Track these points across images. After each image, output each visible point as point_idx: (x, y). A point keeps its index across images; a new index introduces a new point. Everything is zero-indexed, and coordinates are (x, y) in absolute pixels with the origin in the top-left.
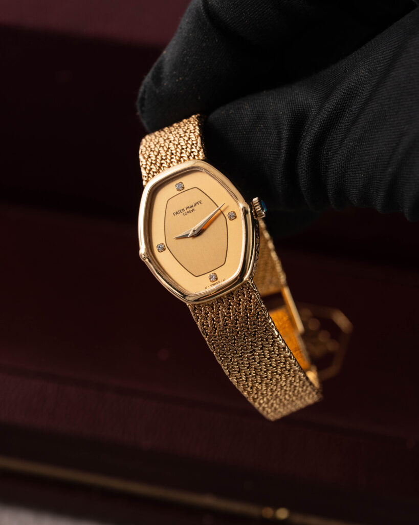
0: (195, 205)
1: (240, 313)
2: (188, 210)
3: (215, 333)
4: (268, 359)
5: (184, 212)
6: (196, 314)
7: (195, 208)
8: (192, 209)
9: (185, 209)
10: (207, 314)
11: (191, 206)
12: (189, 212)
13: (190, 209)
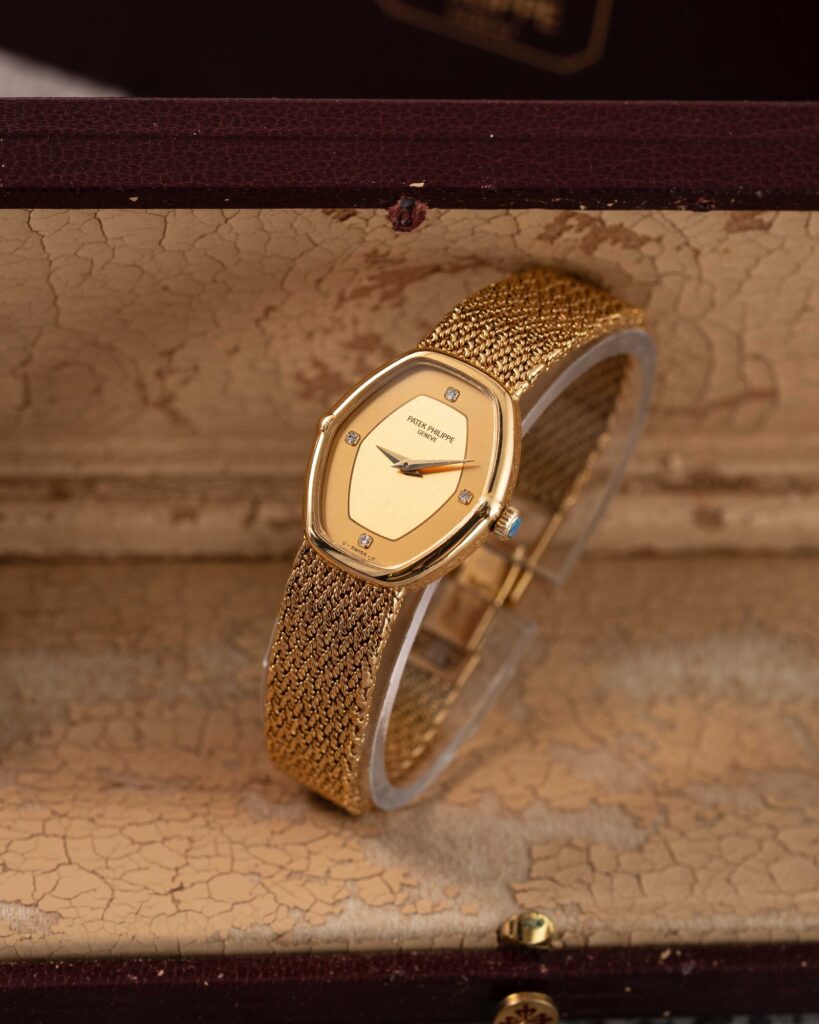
0: (443, 435)
1: (349, 615)
2: (429, 432)
3: (299, 603)
4: (331, 699)
5: (422, 429)
6: (303, 558)
7: (439, 439)
8: (434, 436)
9: (427, 427)
10: (313, 573)
11: (437, 432)
12: (427, 436)
13: (432, 434)
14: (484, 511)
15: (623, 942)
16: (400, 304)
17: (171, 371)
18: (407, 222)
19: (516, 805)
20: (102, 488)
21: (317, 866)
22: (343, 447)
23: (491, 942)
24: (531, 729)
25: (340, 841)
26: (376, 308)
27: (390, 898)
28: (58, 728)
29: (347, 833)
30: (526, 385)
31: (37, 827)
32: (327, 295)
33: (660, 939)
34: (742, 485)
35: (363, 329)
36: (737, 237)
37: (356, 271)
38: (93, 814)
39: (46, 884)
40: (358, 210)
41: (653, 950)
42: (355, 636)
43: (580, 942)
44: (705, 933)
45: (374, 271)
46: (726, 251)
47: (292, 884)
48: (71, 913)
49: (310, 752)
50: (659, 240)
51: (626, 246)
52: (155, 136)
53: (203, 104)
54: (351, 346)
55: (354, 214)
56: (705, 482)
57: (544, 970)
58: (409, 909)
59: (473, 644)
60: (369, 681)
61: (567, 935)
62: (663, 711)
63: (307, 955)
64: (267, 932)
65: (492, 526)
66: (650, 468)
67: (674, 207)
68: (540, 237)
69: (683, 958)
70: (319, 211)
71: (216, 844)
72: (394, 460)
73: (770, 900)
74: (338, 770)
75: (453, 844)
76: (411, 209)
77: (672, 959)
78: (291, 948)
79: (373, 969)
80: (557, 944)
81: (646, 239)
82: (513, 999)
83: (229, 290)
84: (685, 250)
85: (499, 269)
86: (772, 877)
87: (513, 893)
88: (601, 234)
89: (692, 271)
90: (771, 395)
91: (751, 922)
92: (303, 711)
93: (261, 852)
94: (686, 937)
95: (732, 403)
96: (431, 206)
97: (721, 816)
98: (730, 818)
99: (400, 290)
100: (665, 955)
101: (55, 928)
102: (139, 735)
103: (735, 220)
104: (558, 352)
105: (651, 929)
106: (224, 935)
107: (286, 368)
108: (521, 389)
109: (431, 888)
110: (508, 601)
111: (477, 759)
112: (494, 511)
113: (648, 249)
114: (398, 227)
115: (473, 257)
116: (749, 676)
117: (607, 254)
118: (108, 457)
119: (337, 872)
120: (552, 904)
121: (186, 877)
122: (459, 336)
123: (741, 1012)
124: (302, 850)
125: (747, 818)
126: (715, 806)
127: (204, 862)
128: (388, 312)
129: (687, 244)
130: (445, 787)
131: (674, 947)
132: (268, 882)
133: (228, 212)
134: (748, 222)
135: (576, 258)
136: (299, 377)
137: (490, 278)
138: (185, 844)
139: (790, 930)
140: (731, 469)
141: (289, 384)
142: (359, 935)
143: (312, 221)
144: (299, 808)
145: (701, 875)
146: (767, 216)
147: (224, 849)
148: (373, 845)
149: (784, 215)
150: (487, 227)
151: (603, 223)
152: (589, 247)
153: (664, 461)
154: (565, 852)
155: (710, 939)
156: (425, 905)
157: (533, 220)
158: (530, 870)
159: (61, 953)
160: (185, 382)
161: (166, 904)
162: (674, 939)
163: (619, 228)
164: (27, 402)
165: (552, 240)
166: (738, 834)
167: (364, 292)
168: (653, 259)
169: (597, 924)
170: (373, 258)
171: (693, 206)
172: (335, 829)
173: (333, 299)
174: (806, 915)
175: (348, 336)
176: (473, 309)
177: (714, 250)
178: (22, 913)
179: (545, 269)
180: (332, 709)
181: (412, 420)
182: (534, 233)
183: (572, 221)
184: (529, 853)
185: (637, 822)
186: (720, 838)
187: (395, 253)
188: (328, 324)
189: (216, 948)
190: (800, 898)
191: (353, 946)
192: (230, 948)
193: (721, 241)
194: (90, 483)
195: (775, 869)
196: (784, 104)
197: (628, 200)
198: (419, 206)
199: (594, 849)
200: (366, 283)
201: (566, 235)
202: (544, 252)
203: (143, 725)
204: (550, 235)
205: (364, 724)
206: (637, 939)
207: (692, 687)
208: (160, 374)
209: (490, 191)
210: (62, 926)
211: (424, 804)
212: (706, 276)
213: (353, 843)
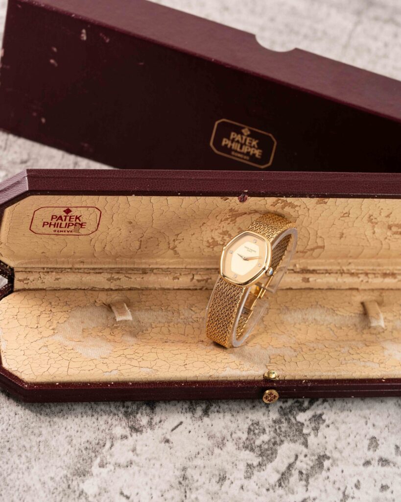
1: (232, 294)
3: (219, 292)
4: (225, 316)
5: (248, 249)
6: (220, 280)
7: (252, 252)
10: (222, 284)
11: (252, 250)
12: (249, 251)
13: (251, 250)
14: (264, 269)
15: (293, 378)
16: (235, 223)
17: (177, 240)
18: (243, 200)
19: (265, 346)
20: (155, 271)
21: (219, 360)
22: (229, 254)
23: (261, 378)
24: (266, 329)
25: (223, 354)
26: (229, 224)
27: (237, 367)
28: (149, 329)
29: (225, 353)
30: (273, 239)
31: (149, 351)
32: (218, 220)
33: (302, 378)
34: (313, 272)
35: (224, 230)
36: (319, 205)
37: (226, 214)
38: (162, 348)
39: (153, 363)
40: (229, 197)
41: (301, 381)
42: (233, 300)
43: (283, 378)
44: (313, 376)
45: (230, 214)
46: (316, 209)
47: (213, 364)
48: (160, 370)
49: (218, 330)
50: (300, 206)
51: (292, 208)
52: (183, 179)
53: (194, 172)
54: (221, 234)
55: (228, 199)
56: (304, 271)
57: (275, 384)
58: (242, 370)
59: (251, 309)
60: (236, 311)
61: (280, 376)
62: (298, 326)
63: (217, 381)
64: (208, 375)
65: (266, 272)
66: (291, 267)
67: (306, 197)
68: (271, 205)
69: (308, 382)
70: (220, 197)
71: (193, 354)
72: (242, 257)
73: (328, 368)
74: (225, 334)
75: (251, 355)
76: (244, 197)
77: (306, 382)
78: (213, 379)
79: (234, 384)
80: (278, 379)
81: (297, 206)
82: (267, 392)
83: (195, 218)
84: (306, 209)
85: (260, 214)
86: (329, 363)
87: (267, 366)
88: (286, 204)
89: (307, 214)
90: (323, 247)
91: (324, 374)
92: (218, 319)
93: (205, 357)
94: (309, 377)
95: (313, 250)
96: (249, 196)
97: (315, 349)
98: (317, 350)
99: (236, 219)
100: (304, 381)
101: (157, 373)
102: (169, 331)
103: (319, 201)
104: (279, 231)
105: (300, 375)
106: (198, 375)
107: (205, 239)
108: (272, 239)
109: (247, 365)
110: (260, 297)
111: (254, 336)
112: (267, 268)
113: (297, 209)
114: (240, 201)
115: (255, 210)
116: (318, 318)
117: (287, 209)
118: (157, 263)
119: (223, 361)
120: (276, 369)
121: (187, 362)
122: (256, 228)
123: (321, 397)
124: (215, 356)
125: (322, 350)
126: (313, 347)
127: (191, 359)
128: (232, 225)
129: (307, 207)
130: (247, 343)
131: (306, 380)
132: (207, 363)
133: (198, 198)
134: (321, 202)
135: (280, 211)
136: (208, 242)
137: (257, 216)
138: (186, 355)
139: (334, 376)
140: (311, 268)
141: (205, 244)
142: (230, 376)
143: (217, 200)
144: (212, 347)
145: (312, 363)
146: (326, 200)
147: (195, 356)
148: (231, 355)
149: (331, 199)
150: (259, 203)
151: (287, 202)
152: (283, 208)
153: (295, 265)
154: (278, 357)
155: (314, 378)
156: (246, 369)
157: (271, 200)
158: (270, 361)
159: (159, 380)
160: (180, 243)
161: (183, 368)
162: (305, 378)
163: (291, 203)
164: (140, 248)
165: (274, 206)
166: (319, 353)
167: (227, 219)
168: (298, 211)
169: (287, 374)
170: (231, 210)
171: (310, 197)
172: (222, 352)
173: (219, 221)
174: (338, 372)
175: (221, 231)
176: (258, 222)
177: (313, 209)
178: (148, 370)
179: (272, 213)
180: (225, 319)
181: (245, 247)
182: (270, 204)
183: (280, 201)
184: (270, 357)
185: (295, 351)
186: (316, 354)
187: (236, 209)
188: (217, 228)
189: (195, 379)
190: (335, 368)
191: (229, 379)
192: (199, 379)
193: (315, 207)
194: (152, 270)
195: (329, 361)
196: (330, 173)
197: (295, 195)
198: (246, 196)
199: (285, 357)
200: (228, 217)
201: (278, 205)
202: (272, 209)
203: (170, 328)
204: (274, 205)
205: (233, 322)
206: (297, 378)
207: (304, 321)
208: (174, 240)
209: (263, 193)
210: (159, 373)
211: (242, 346)
212: (310, 216)
213: (226, 354)
